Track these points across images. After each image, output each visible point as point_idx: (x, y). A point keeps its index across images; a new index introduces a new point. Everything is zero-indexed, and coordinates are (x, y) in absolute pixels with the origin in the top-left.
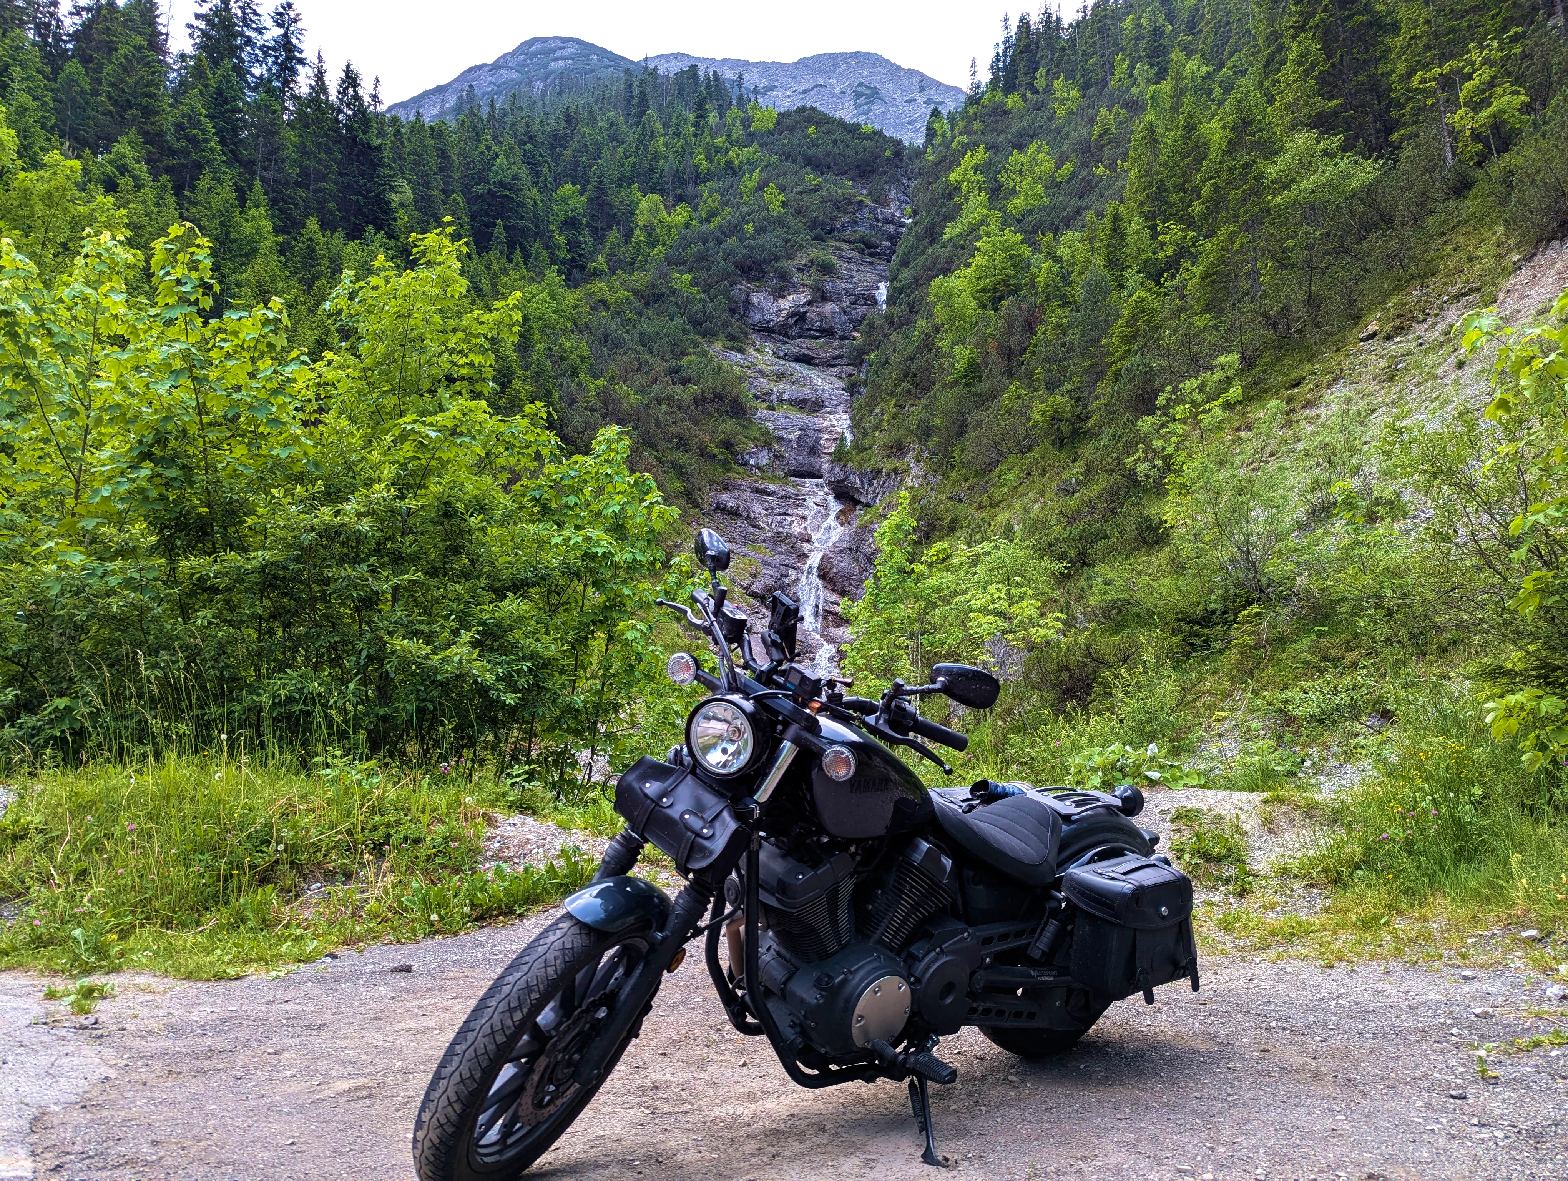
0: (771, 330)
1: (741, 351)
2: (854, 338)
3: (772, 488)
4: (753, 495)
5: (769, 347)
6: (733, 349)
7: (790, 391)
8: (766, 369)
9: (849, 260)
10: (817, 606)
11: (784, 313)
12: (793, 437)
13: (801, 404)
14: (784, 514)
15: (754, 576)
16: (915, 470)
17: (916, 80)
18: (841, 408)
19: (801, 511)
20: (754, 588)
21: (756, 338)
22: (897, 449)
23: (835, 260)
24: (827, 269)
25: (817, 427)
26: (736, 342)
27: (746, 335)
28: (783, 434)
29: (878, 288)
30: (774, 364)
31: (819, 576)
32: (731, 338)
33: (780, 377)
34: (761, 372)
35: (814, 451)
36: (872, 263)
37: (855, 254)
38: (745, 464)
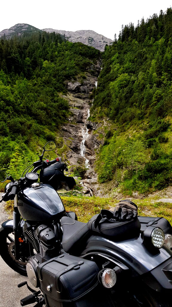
0: (72, 91)
1: (66, 95)
2: (90, 93)
3: (74, 125)
4: (70, 127)
5: (72, 94)
6: (64, 95)
7: (77, 105)
8: (71, 99)
9: (89, 76)
11: (75, 87)
12: (77, 114)
13: (79, 107)
14: (76, 131)
15: (71, 144)
16: (105, 123)
17: (102, 37)
18: (87, 108)
19: (80, 131)
20: (71, 147)
21: (69, 92)
22: (101, 118)
23: (86, 76)
24: (84, 78)
25: (82, 112)
26: (65, 93)
27: (67, 92)
28: (75, 114)
30: (73, 98)
31: (85, 145)
33: (74, 101)
35: (82, 118)
36: (94, 77)
38: (68, 120)
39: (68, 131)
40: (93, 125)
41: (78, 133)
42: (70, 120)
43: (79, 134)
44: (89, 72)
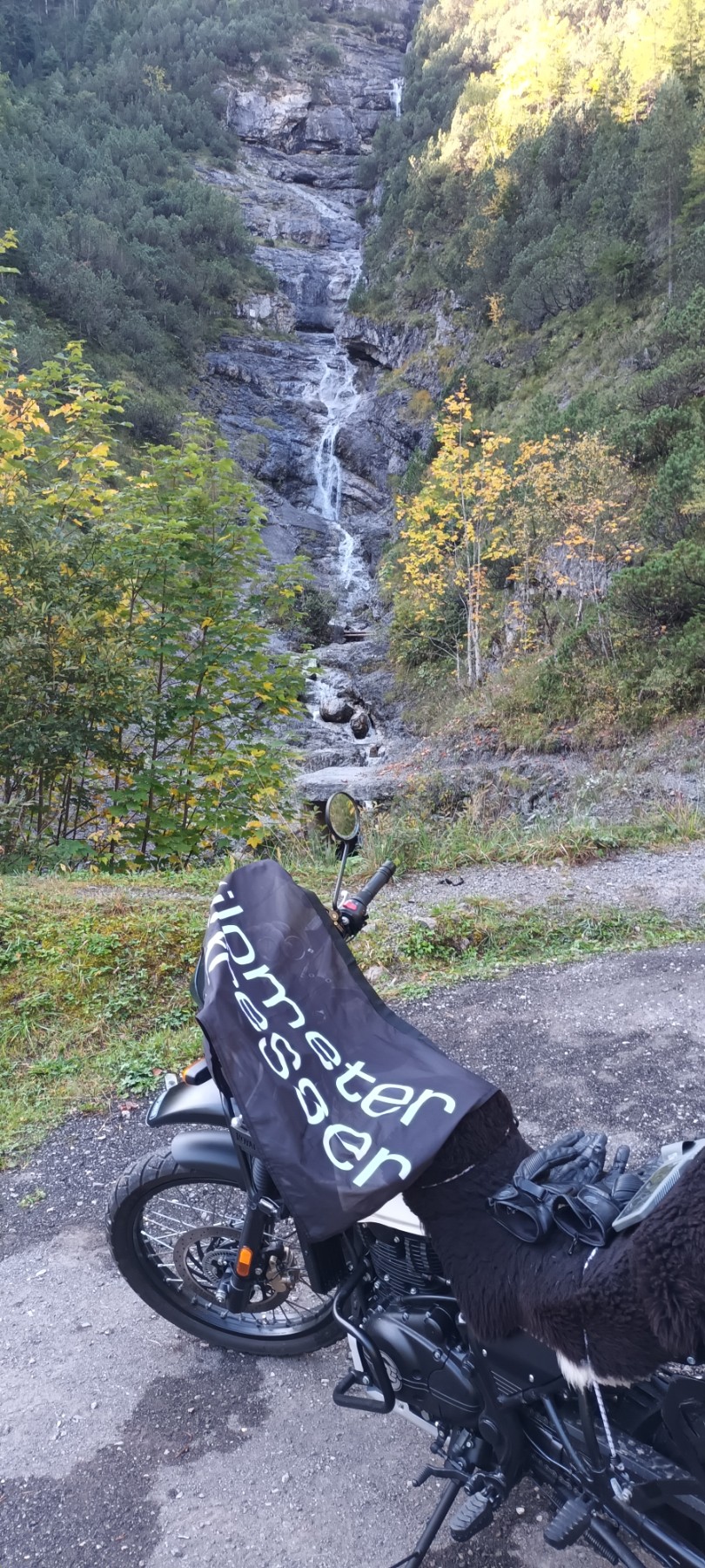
0: (263, 141)
1: (230, 169)
2: (364, 153)
3: (278, 346)
4: (256, 357)
5: (263, 165)
6: (220, 166)
8: (261, 193)
9: (355, 48)
10: (335, 490)
11: (279, 120)
13: (302, 238)
14: (293, 379)
15: (262, 455)
16: (443, 324)
18: (349, 243)
19: (312, 375)
20: (264, 470)
21: (246, 151)
22: (421, 298)
23: (340, 49)
24: (329, 59)
25: (323, 267)
26: (224, 157)
27: (235, 147)
28: (285, 276)
29: (391, 87)
30: (272, 186)
31: (336, 454)
32: (217, 152)
33: (278, 203)
34: (255, 198)
35: (322, 299)
36: (382, 53)
37: (361, 41)
38: (244, 316)
39: (247, 379)
40: (381, 342)
41: (300, 391)
42: (252, 313)
43: (308, 397)
44: (356, 24)
